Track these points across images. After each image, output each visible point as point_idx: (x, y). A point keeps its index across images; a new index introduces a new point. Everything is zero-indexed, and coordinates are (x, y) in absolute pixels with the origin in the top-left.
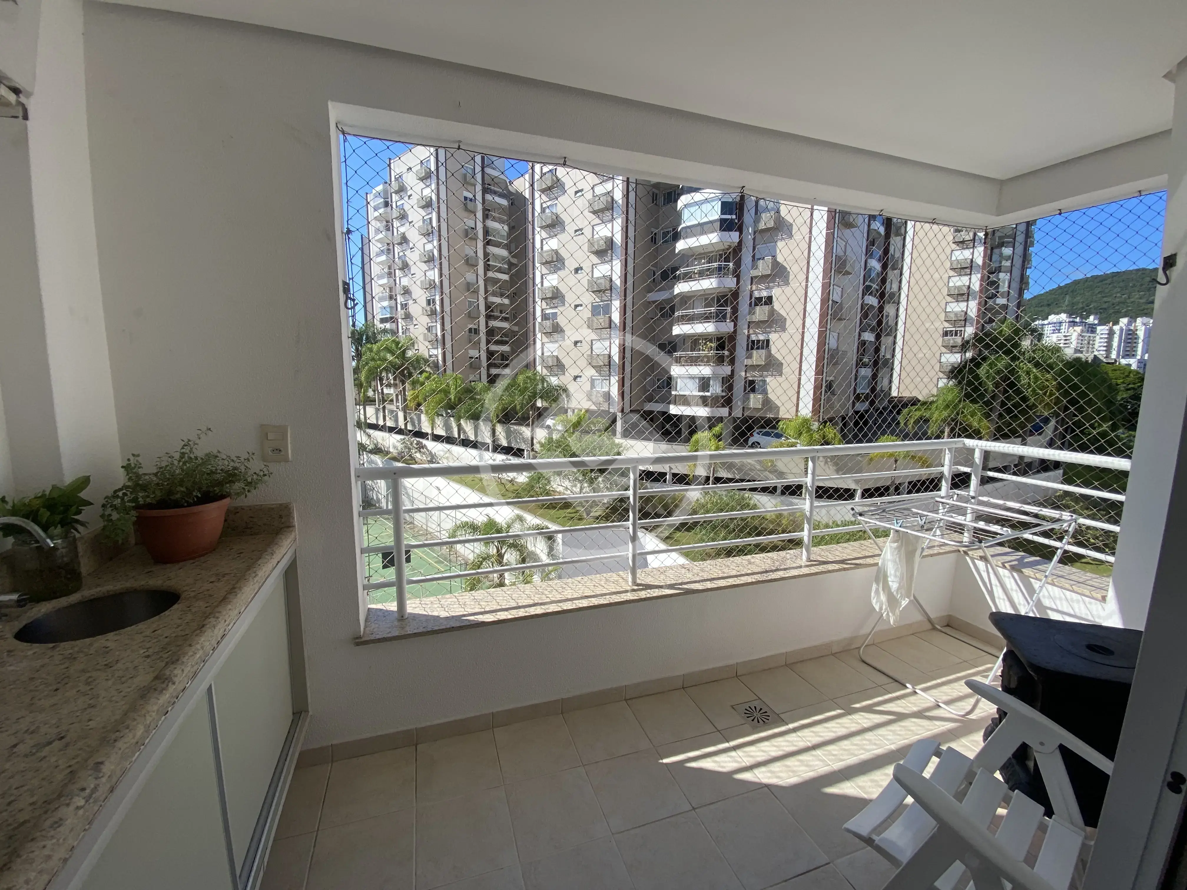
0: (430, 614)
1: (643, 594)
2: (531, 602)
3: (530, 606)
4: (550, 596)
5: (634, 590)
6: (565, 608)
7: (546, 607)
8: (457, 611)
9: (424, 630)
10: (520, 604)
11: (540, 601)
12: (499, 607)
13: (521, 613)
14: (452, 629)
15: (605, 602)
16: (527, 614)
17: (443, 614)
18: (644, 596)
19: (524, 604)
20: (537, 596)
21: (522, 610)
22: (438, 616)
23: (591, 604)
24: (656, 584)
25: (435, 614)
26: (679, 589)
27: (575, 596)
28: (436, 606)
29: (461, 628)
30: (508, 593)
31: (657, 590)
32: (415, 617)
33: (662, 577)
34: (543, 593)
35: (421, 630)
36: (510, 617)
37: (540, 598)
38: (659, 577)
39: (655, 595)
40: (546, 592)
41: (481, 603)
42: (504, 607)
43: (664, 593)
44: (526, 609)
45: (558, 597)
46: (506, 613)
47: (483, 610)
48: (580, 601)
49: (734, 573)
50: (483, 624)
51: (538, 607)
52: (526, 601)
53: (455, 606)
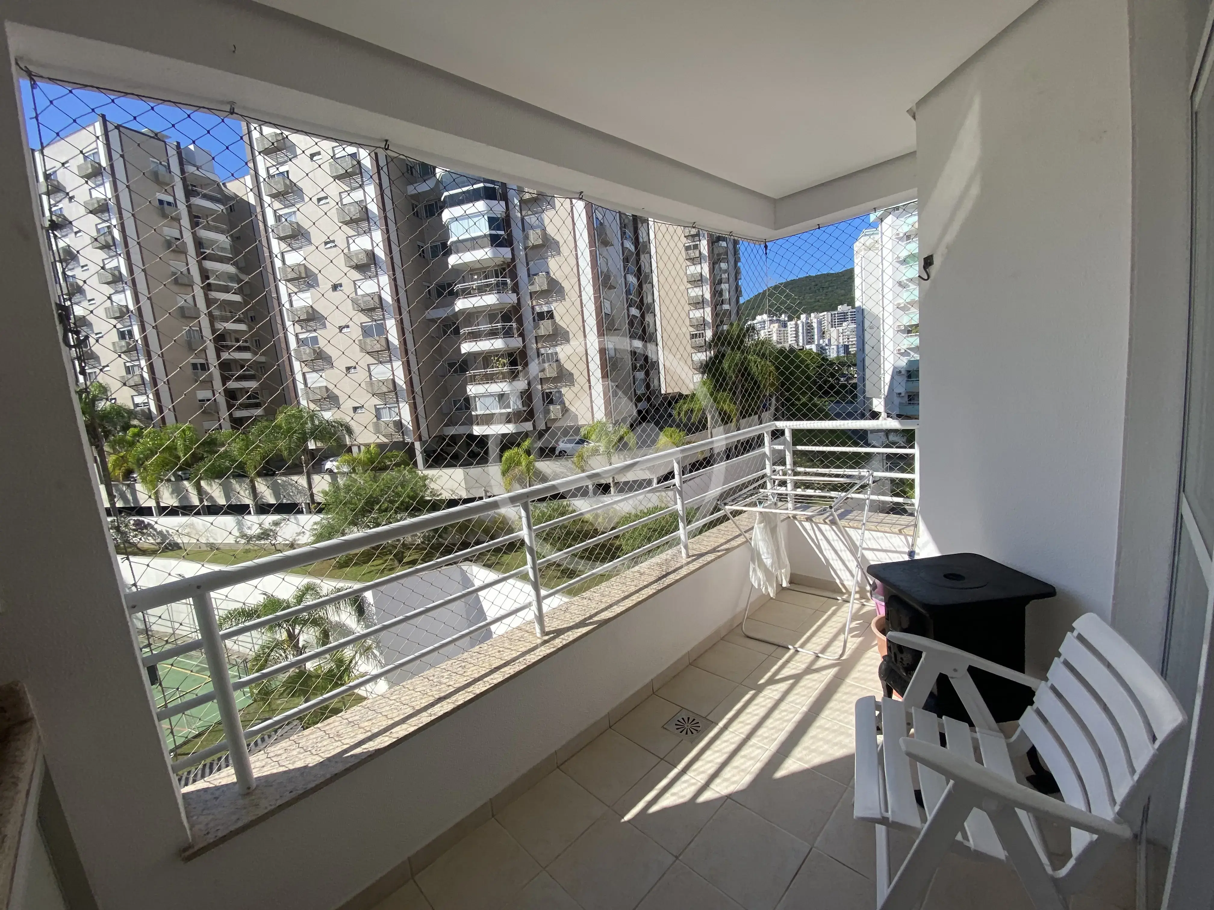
0: (291, 767)
1: (559, 642)
2: (431, 700)
3: (432, 705)
4: (451, 683)
5: (546, 642)
6: (478, 692)
7: (453, 698)
8: (333, 749)
9: (293, 795)
10: (418, 708)
11: (443, 695)
12: (390, 722)
13: (425, 719)
14: (336, 777)
15: (522, 668)
16: (433, 718)
17: (312, 761)
18: (561, 645)
19: (423, 705)
20: (434, 689)
21: (424, 714)
22: (306, 767)
23: (507, 676)
24: (565, 626)
25: (299, 764)
26: (591, 624)
27: (483, 673)
28: (295, 753)
29: (347, 770)
30: (394, 697)
31: (570, 633)
32: (269, 781)
33: (568, 615)
34: (441, 683)
35: (288, 797)
36: (412, 729)
37: (439, 690)
38: (565, 617)
39: (571, 639)
40: (444, 680)
41: (362, 725)
42: (397, 719)
43: (579, 634)
44: (429, 711)
45: (462, 681)
46: (404, 726)
47: (369, 734)
48: (492, 677)
49: (633, 589)
50: (379, 752)
51: (444, 703)
52: (423, 701)
53: (325, 743)
